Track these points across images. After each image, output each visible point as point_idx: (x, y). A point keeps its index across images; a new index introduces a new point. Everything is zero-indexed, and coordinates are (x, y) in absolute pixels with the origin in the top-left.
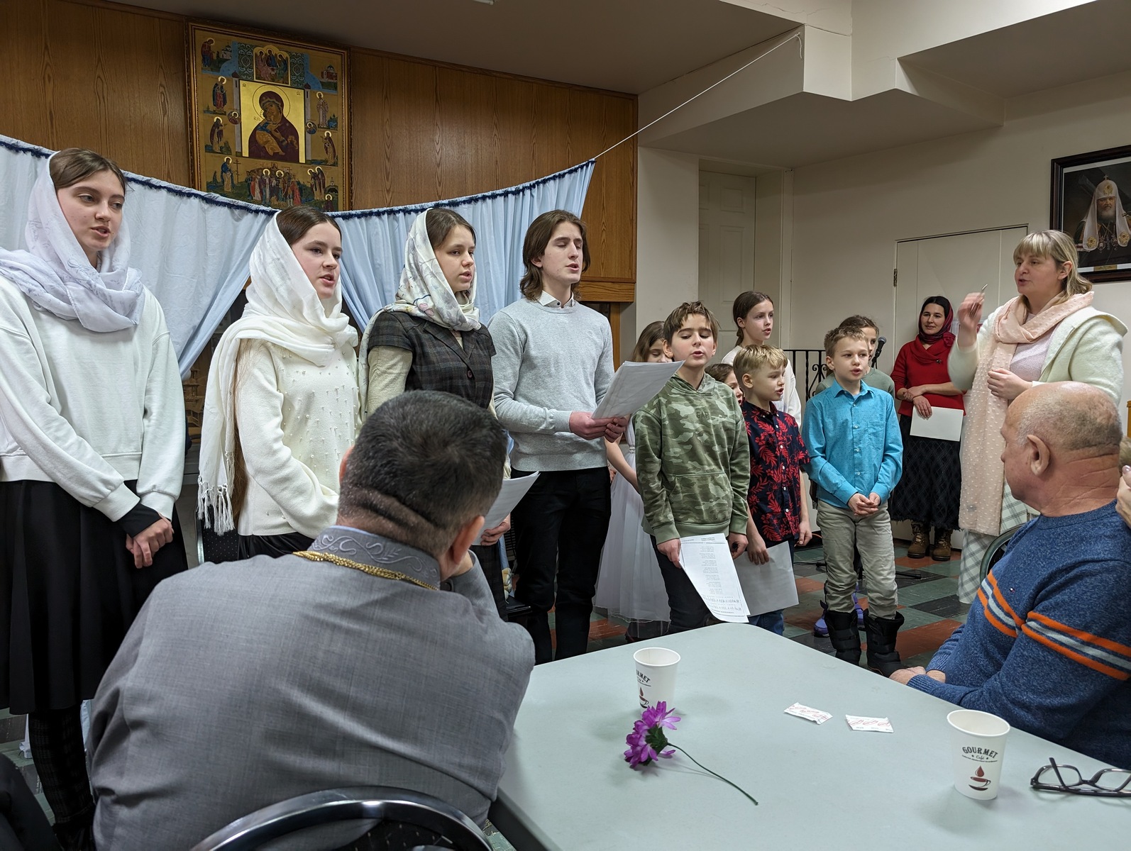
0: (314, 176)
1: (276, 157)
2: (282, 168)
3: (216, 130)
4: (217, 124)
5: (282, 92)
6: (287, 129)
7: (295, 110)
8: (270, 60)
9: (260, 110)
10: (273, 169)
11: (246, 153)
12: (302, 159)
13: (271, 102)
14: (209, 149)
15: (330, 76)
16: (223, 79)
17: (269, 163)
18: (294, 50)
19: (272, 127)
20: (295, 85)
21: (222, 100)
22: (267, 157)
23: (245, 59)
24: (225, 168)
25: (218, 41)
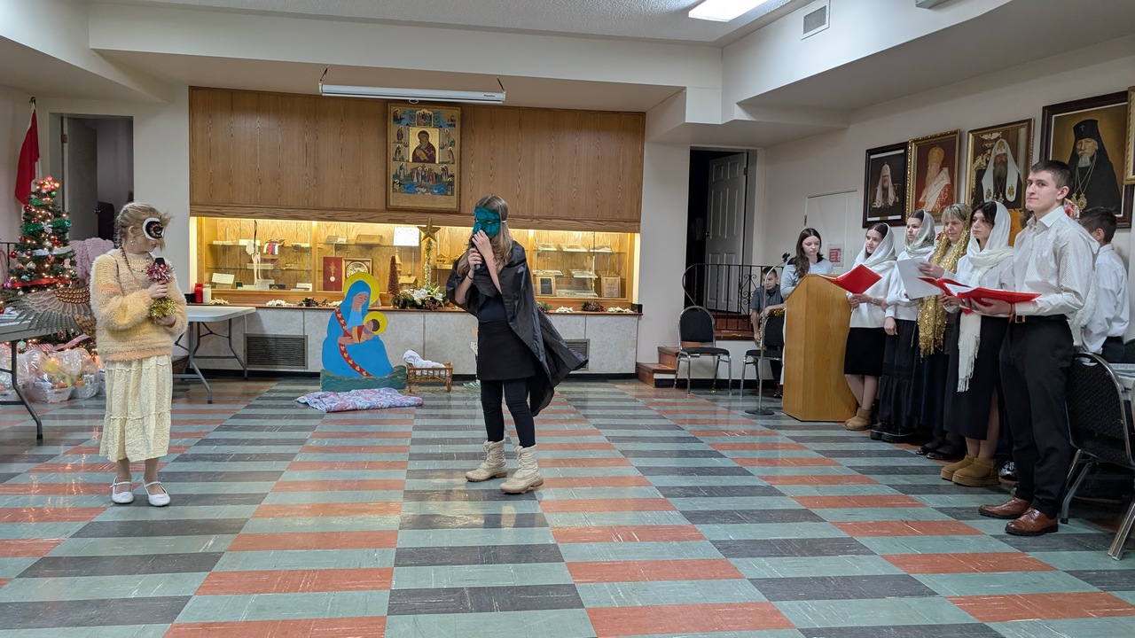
0: (443, 169)
1: (425, 161)
2: (428, 166)
3: (398, 151)
4: (398, 148)
5: (430, 131)
6: (431, 148)
7: (435, 138)
8: (424, 116)
9: (418, 140)
10: (423, 167)
11: (411, 160)
12: (437, 162)
13: (423, 135)
14: (394, 160)
15: (452, 121)
16: (402, 126)
17: (421, 164)
18: (435, 110)
19: (423, 147)
20: (435, 127)
21: (400, 136)
22: (421, 162)
23: (412, 117)
24: (401, 168)
25: (399, 110)
